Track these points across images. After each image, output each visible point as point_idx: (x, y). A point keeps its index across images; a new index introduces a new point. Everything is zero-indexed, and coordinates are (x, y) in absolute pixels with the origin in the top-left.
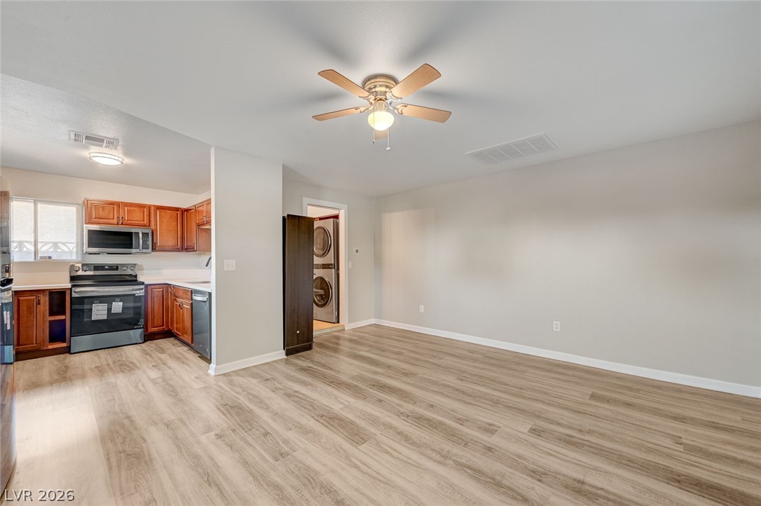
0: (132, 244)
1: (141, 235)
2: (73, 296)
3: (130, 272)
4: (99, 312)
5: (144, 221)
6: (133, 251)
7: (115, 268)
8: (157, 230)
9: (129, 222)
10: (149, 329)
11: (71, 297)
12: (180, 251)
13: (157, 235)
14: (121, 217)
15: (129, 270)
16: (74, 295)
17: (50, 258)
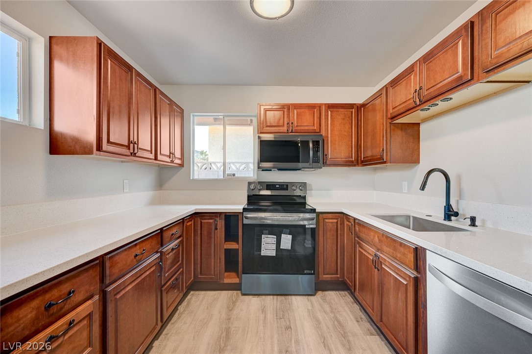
0: (298, 157)
1: (311, 145)
2: (244, 223)
3: (298, 192)
4: (268, 246)
5: (314, 125)
6: (300, 165)
7: (285, 187)
8: (328, 137)
9: (299, 128)
10: (320, 276)
11: (243, 225)
12: (355, 166)
13: (328, 143)
14: (291, 123)
15: (298, 190)
16: (246, 222)
17: (234, 175)
